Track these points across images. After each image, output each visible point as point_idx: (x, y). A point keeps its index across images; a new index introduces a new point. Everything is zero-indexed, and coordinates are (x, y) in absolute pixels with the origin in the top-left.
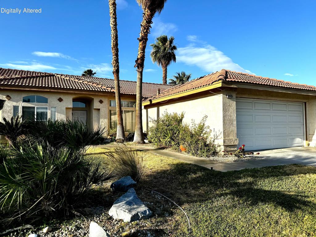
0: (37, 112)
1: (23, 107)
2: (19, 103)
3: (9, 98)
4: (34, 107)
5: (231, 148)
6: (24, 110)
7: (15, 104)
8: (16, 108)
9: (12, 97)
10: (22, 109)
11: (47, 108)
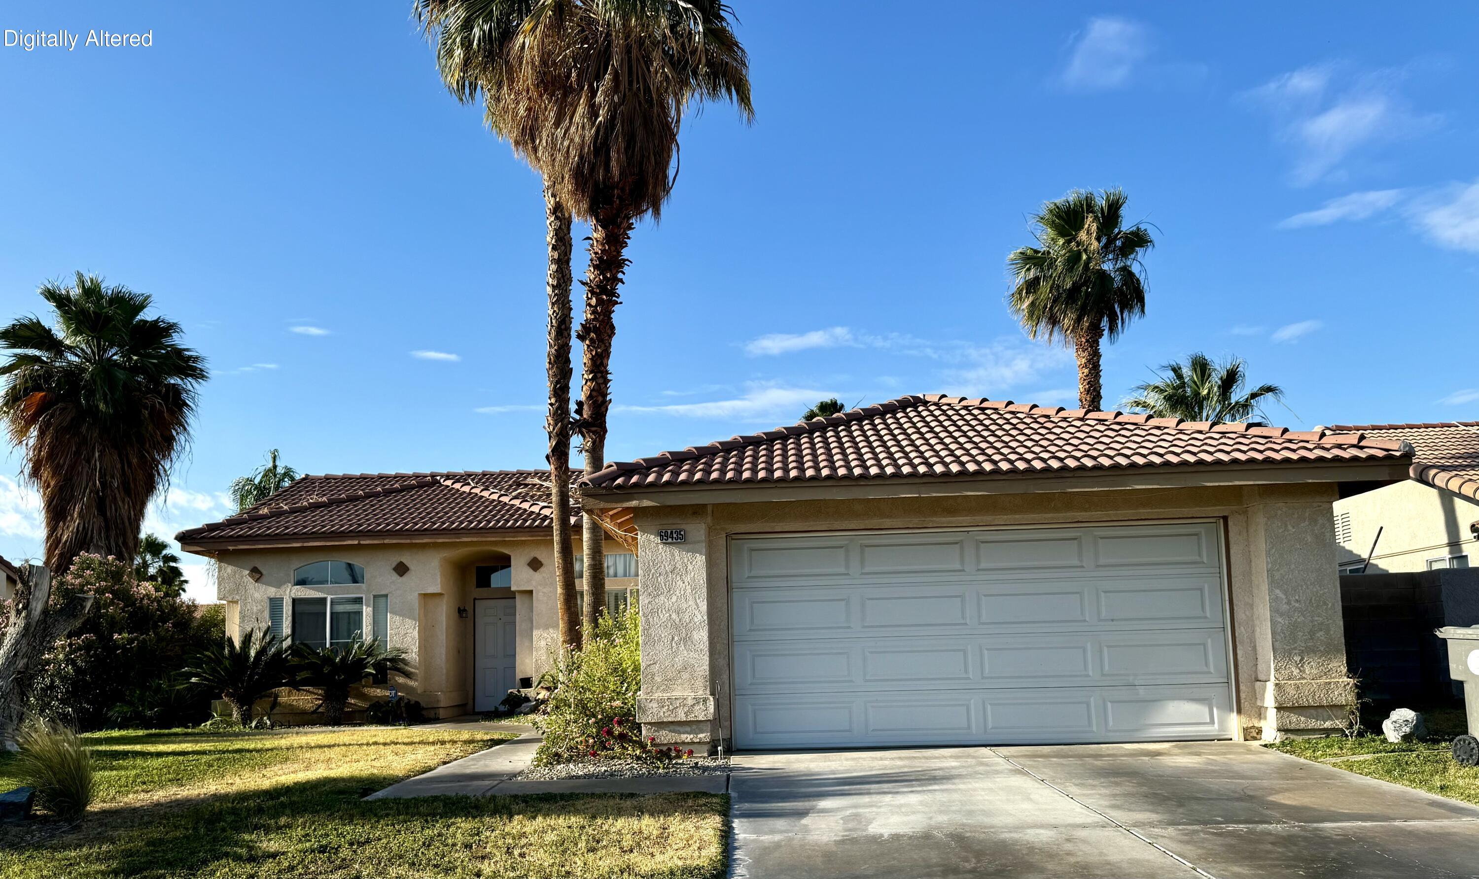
0: (332, 614)
1: (294, 601)
2: (283, 588)
3: (257, 576)
4: (325, 599)
5: (680, 733)
6: (297, 608)
7: (272, 592)
8: (275, 605)
9: (264, 572)
10: (291, 608)
11: (362, 598)
